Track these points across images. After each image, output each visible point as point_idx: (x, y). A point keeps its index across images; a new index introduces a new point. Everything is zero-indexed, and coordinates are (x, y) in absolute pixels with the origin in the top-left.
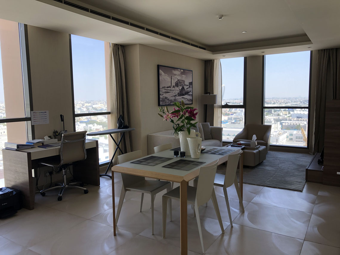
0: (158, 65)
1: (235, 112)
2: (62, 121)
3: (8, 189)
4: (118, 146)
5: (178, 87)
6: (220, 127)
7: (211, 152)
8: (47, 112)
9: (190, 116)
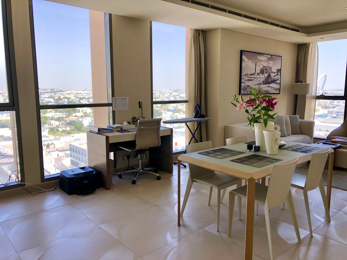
0: (241, 51)
1: (337, 105)
2: (140, 107)
3: (90, 168)
4: (193, 135)
5: (264, 75)
6: (313, 121)
7: (292, 149)
8: (127, 98)
9: (268, 106)
